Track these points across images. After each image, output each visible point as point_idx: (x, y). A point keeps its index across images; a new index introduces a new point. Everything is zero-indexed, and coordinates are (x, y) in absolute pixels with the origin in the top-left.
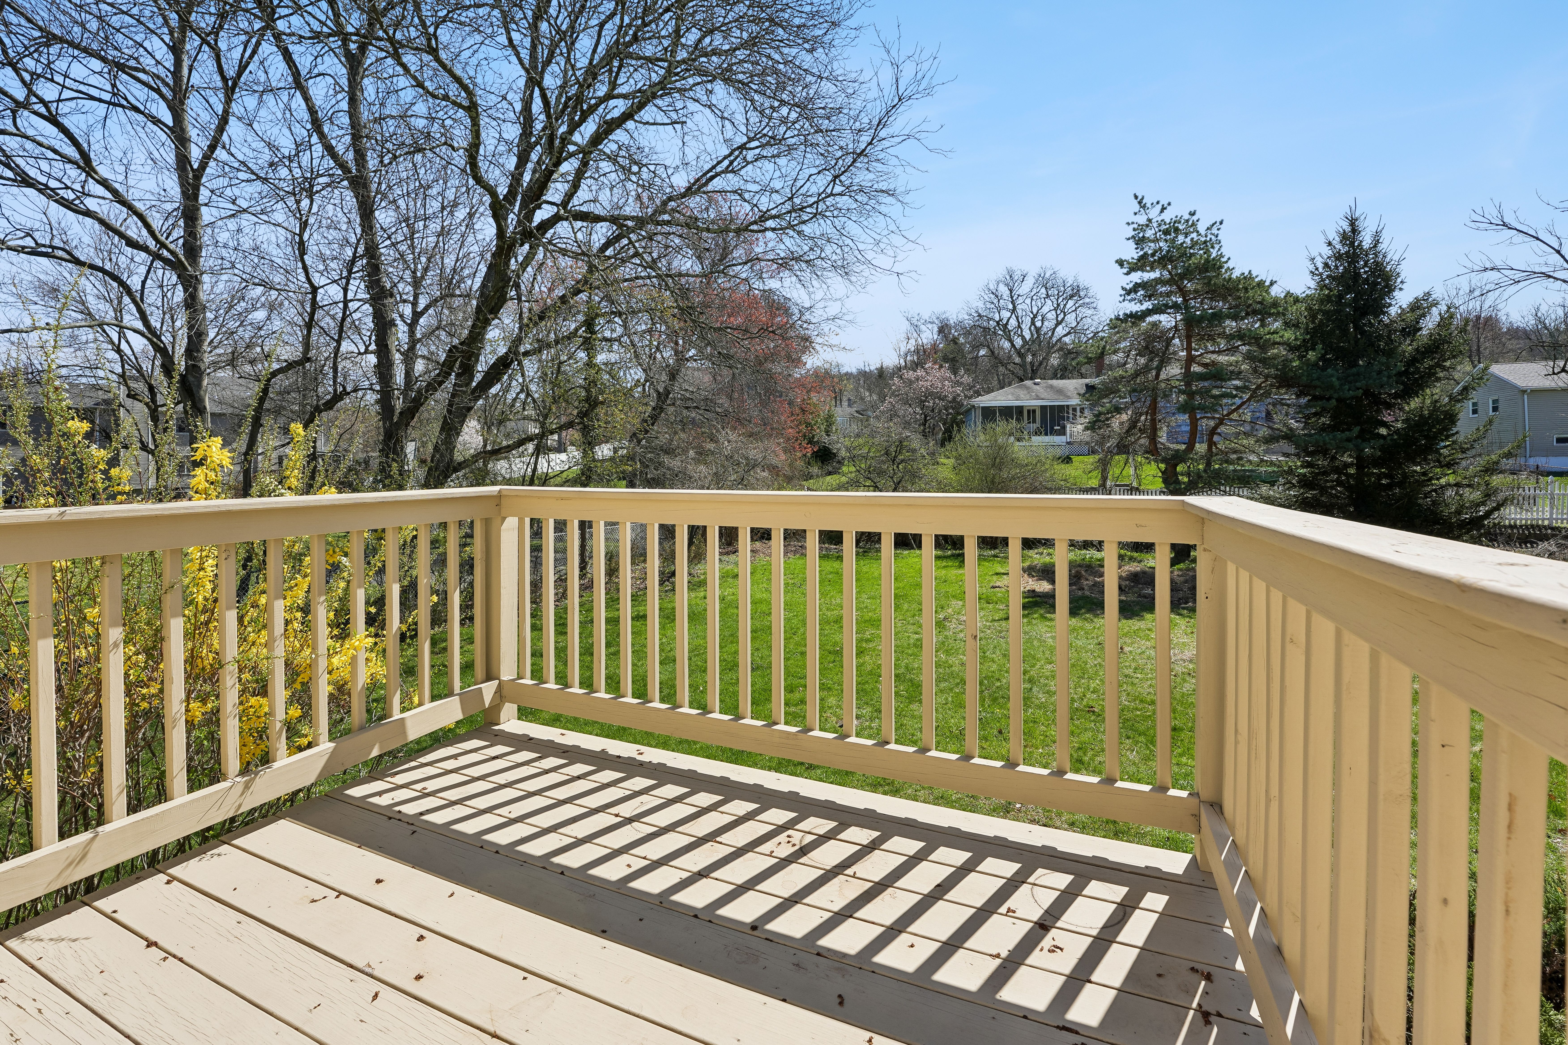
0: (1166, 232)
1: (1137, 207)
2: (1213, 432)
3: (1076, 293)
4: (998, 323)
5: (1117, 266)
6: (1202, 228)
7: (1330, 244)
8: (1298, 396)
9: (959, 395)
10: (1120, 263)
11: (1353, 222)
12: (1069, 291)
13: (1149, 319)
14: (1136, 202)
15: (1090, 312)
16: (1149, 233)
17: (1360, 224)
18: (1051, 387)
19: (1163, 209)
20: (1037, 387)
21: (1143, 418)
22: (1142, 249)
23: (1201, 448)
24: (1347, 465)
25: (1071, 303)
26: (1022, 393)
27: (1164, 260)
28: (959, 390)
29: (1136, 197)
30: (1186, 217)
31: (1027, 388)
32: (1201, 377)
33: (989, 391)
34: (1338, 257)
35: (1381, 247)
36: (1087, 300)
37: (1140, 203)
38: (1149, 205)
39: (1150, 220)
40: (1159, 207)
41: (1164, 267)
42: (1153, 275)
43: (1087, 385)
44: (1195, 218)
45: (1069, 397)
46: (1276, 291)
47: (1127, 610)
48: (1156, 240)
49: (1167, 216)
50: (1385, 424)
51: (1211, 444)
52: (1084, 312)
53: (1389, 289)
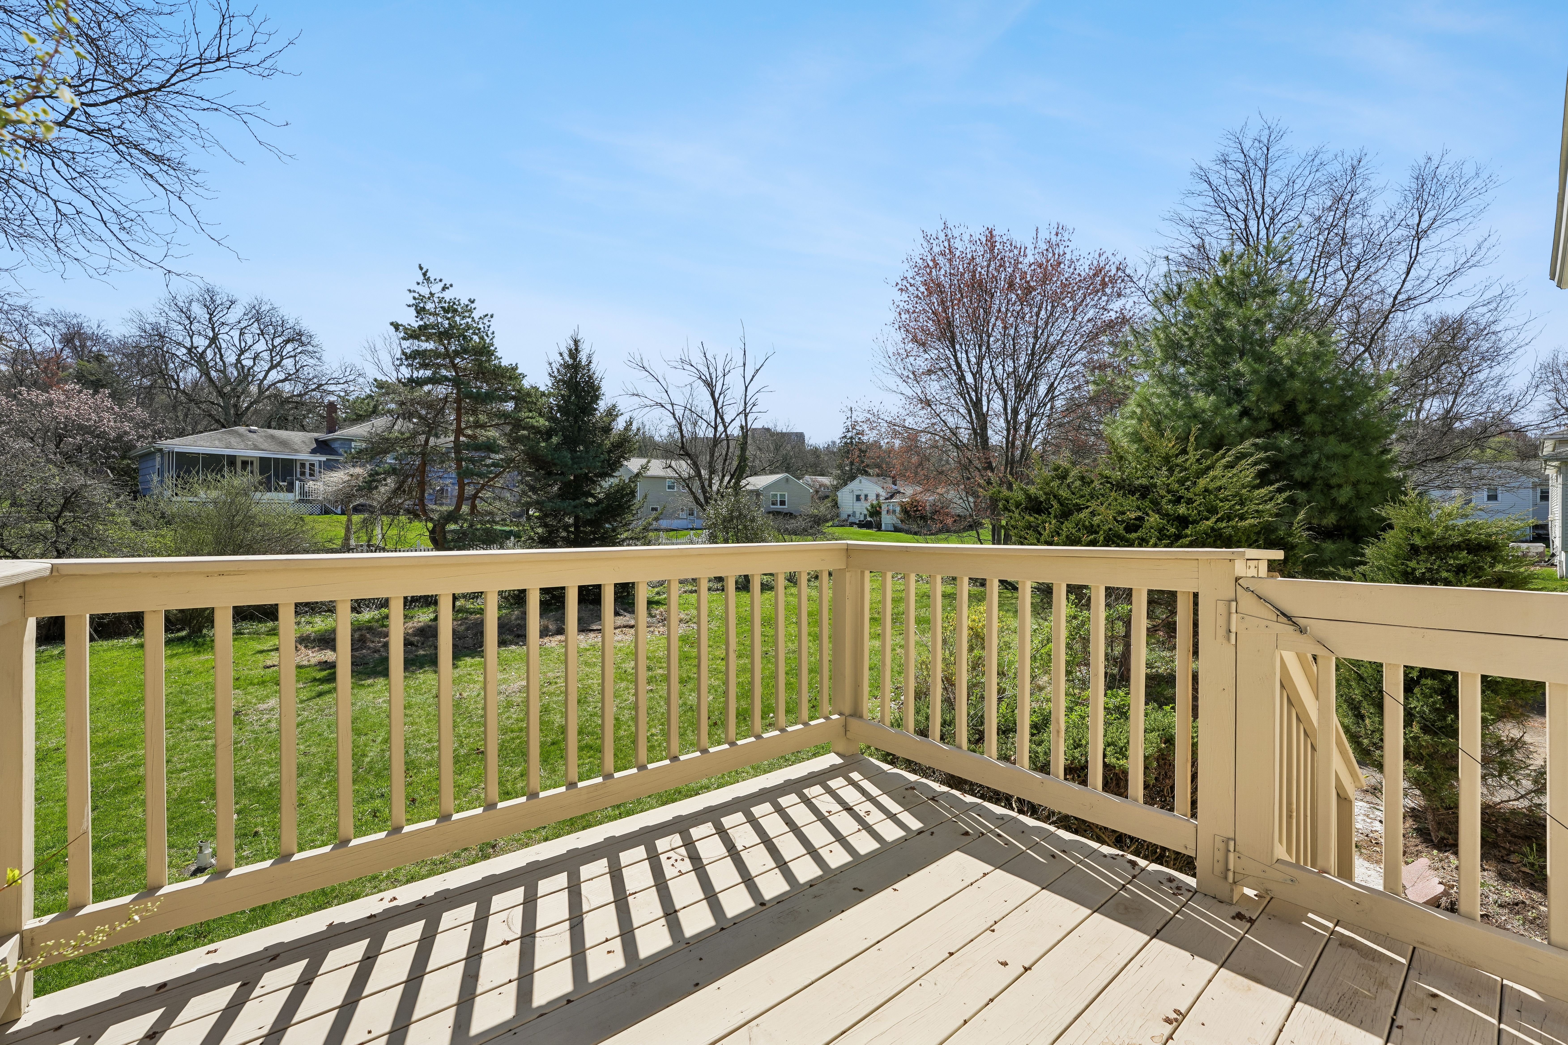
0: (446, 311)
1: (421, 278)
2: (475, 496)
3: (298, 337)
4: (190, 350)
5: (392, 329)
6: (476, 315)
7: (561, 354)
8: (537, 470)
9: (126, 433)
10: (396, 326)
11: (576, 342)
12: (287, 334)
13: (426, 388)
14: (420, 273)
15: (312, 362)
16: (430, 306)
17: (581, 346)
18: (272, 437)
19: (444, 288)
20: (254, 436)
21: (410, 480)
22: (422, 319)
23: (465, 509)
24: (569, 526)
25: (289, 347)
26: (233, 440)
27: (444, 335)
28: (127, 425)
29: (421, 268)
30: (467, 302)
31: (240, 435)
32: (467, 446)
33: (181, 434)
34: (566, 366)
35: (592, 366)
36: (310, 348)
37: (425, 274)
38: (432, 279)
39: (432, 294)
40: (441, 285)
41: (441, 341)
42: (430, 346)
43: (316, 440)
44: (473, 306)
45: (296, 451)
46: (526, 383)
47: (412, 663)
48: (435, 314)
49: (448, 295)
50: (593, 496)
51: (473, 507)
52: (304, 359)
53: (596, 398)
